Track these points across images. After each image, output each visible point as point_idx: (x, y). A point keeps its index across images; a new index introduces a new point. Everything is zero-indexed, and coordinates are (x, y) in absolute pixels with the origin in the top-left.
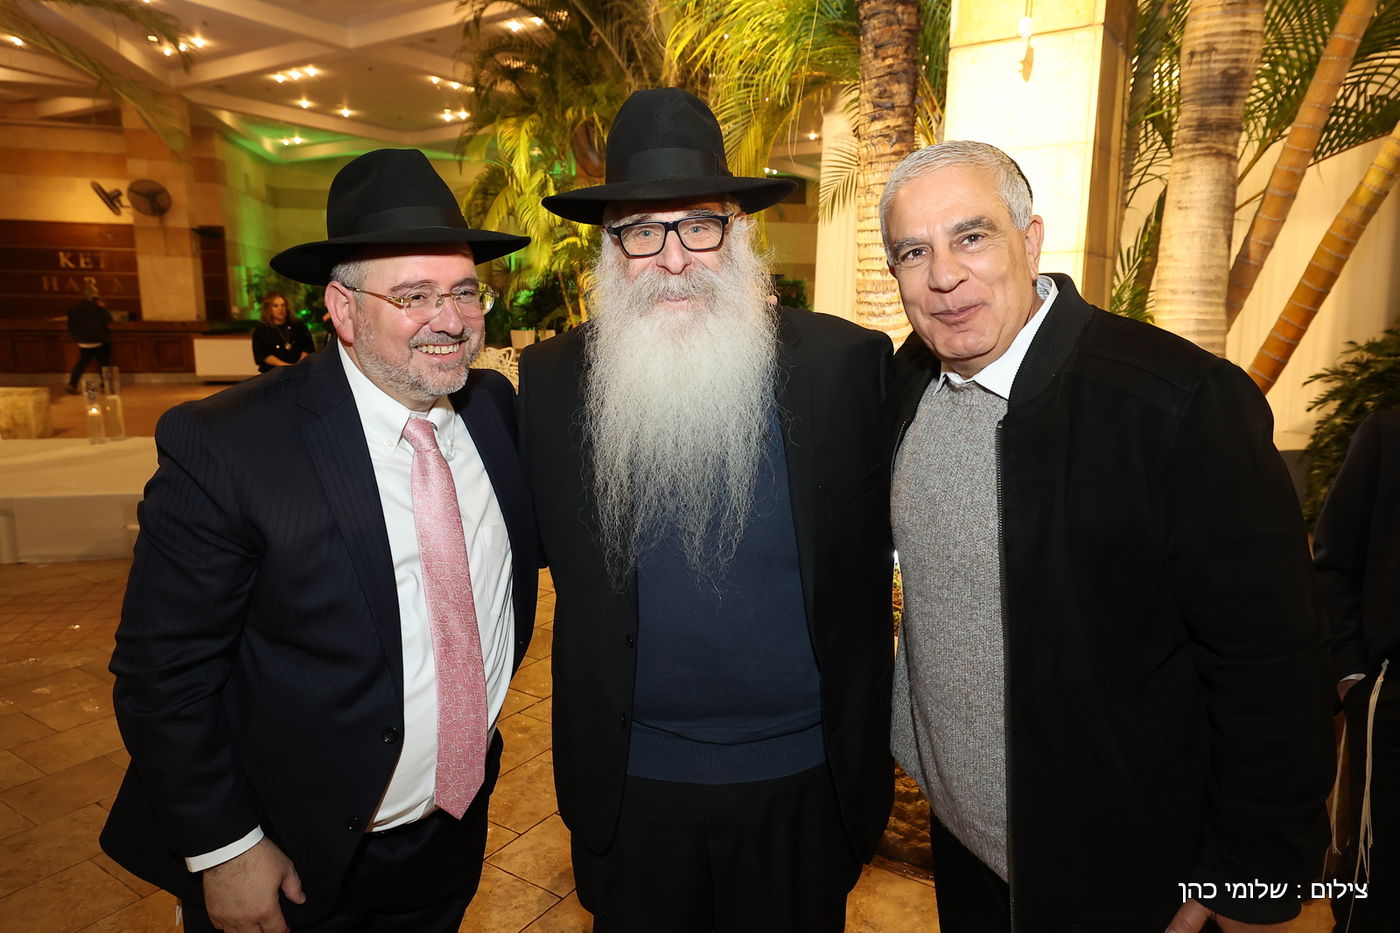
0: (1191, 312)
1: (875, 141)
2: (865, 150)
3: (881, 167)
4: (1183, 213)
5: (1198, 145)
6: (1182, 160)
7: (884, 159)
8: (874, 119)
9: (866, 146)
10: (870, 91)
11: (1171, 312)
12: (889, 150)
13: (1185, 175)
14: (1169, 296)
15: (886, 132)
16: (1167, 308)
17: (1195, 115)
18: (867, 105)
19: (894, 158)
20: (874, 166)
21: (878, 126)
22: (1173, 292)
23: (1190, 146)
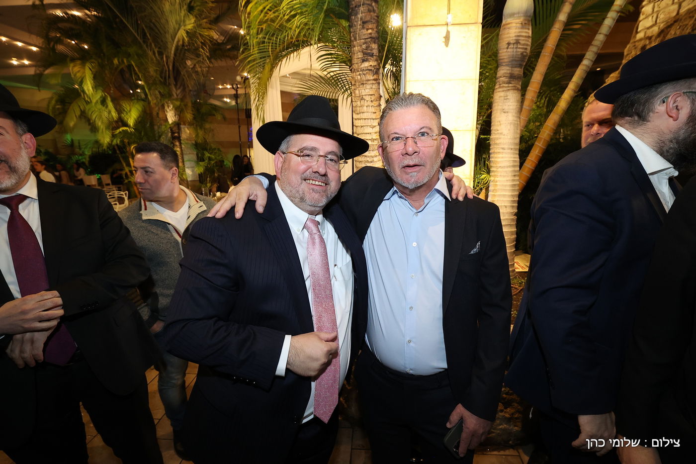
0: (511, 157)
1: (365, 72)
2: (359, 77)
3: (368, 87)
4: (506, 114)
5: (510, 85)
6: (503, 91)
7: (370, 82)
8: (363, 61)
9: (360, 75)
10: (361, 46)
11: (502, 157)
12: (372, 78)
13: (506, 98)
14: (501, 151)
15: (370, 68)
16: (500, 155)
17: (508, 72)
18: (359, 53)
19: (374, 82)
20: (364, 86)
21: (366, 64)
22: (503, 149)
23: (507, 85)
